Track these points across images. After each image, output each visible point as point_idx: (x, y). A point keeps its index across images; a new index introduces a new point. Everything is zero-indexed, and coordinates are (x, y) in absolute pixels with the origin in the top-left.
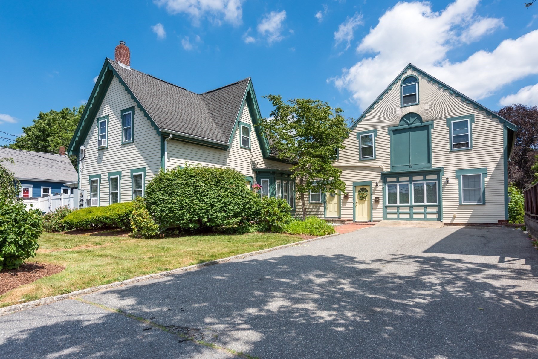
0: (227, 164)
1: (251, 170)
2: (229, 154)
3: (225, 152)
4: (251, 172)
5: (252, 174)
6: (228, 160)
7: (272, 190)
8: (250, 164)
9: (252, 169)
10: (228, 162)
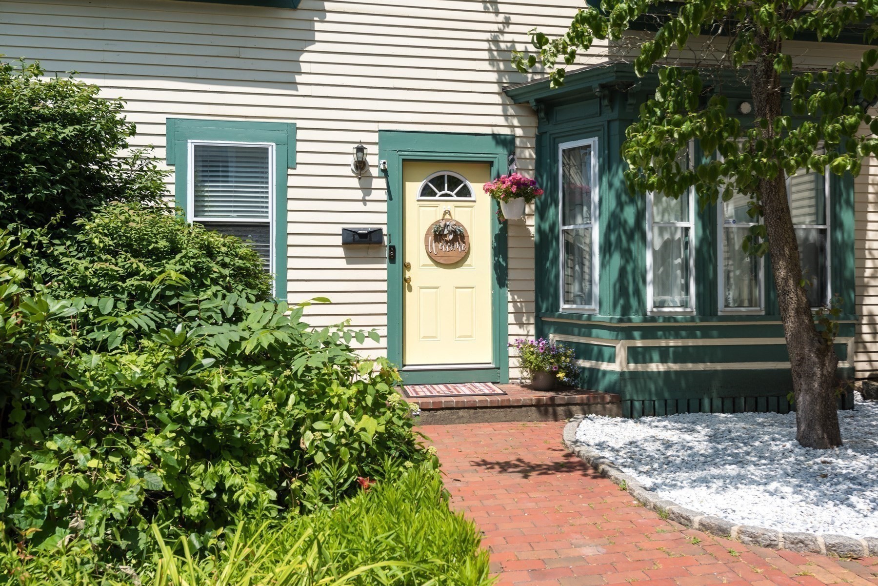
0: (299, 79)
1: (498, 99)
2: (318, 26)
3: (287, 13)
4: (499, 110)
5: (501, 121)
6: (304, 57)
7: (611, 203)
8: (486, 66)
9: (505, 92)
10: (304, 67)
